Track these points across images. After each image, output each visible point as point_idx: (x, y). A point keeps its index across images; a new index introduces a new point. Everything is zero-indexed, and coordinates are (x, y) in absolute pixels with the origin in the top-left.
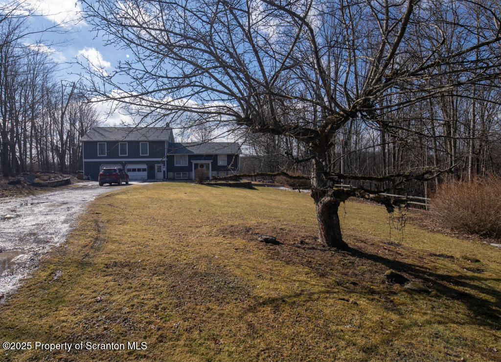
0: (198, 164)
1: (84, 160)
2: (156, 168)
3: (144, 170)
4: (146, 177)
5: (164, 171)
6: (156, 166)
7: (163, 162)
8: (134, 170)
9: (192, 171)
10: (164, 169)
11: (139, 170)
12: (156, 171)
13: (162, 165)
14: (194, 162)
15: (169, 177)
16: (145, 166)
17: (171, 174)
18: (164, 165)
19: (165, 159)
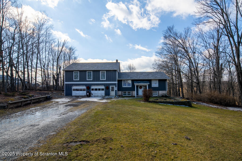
0: (138, 86)
1: (65, 83)
2: (111, 88)
3: (103, 90)
4: (104, 95)
5: (116, 91)
6: (111, 87)
7: (115, 84)
8: (96, 90)
9: (135, 91)
10: (116, 89)
11: (99, 90)
12: (111, 91)
13: (114, 86)
14: (136, 84)
15: (119, 95)
16: (103, 87)
17: (120, 93)
18: (116, 86)
19: (117, 82)
